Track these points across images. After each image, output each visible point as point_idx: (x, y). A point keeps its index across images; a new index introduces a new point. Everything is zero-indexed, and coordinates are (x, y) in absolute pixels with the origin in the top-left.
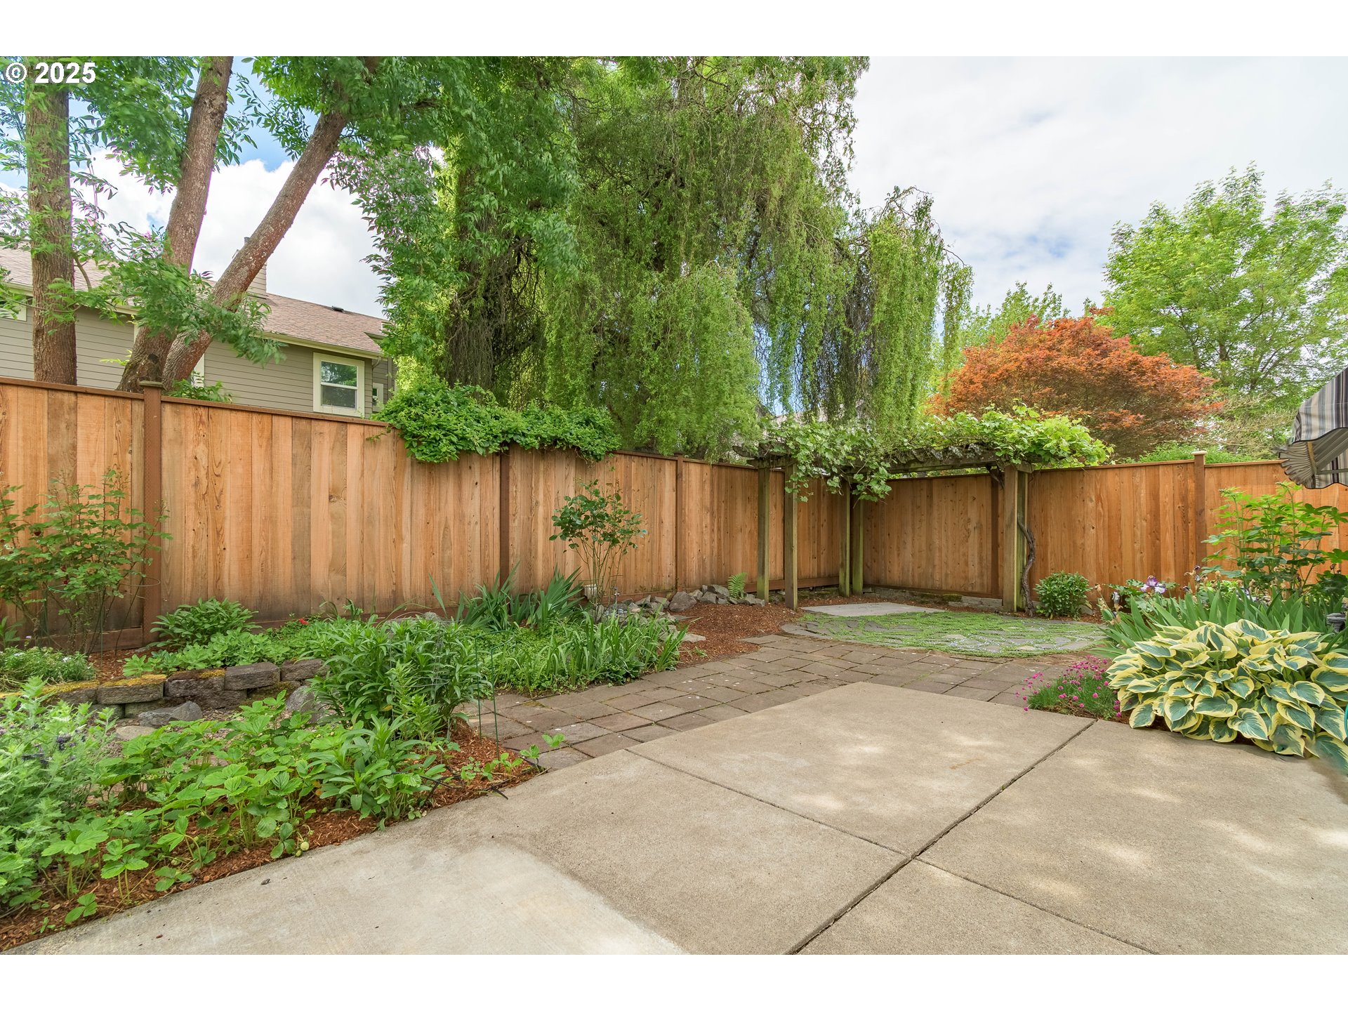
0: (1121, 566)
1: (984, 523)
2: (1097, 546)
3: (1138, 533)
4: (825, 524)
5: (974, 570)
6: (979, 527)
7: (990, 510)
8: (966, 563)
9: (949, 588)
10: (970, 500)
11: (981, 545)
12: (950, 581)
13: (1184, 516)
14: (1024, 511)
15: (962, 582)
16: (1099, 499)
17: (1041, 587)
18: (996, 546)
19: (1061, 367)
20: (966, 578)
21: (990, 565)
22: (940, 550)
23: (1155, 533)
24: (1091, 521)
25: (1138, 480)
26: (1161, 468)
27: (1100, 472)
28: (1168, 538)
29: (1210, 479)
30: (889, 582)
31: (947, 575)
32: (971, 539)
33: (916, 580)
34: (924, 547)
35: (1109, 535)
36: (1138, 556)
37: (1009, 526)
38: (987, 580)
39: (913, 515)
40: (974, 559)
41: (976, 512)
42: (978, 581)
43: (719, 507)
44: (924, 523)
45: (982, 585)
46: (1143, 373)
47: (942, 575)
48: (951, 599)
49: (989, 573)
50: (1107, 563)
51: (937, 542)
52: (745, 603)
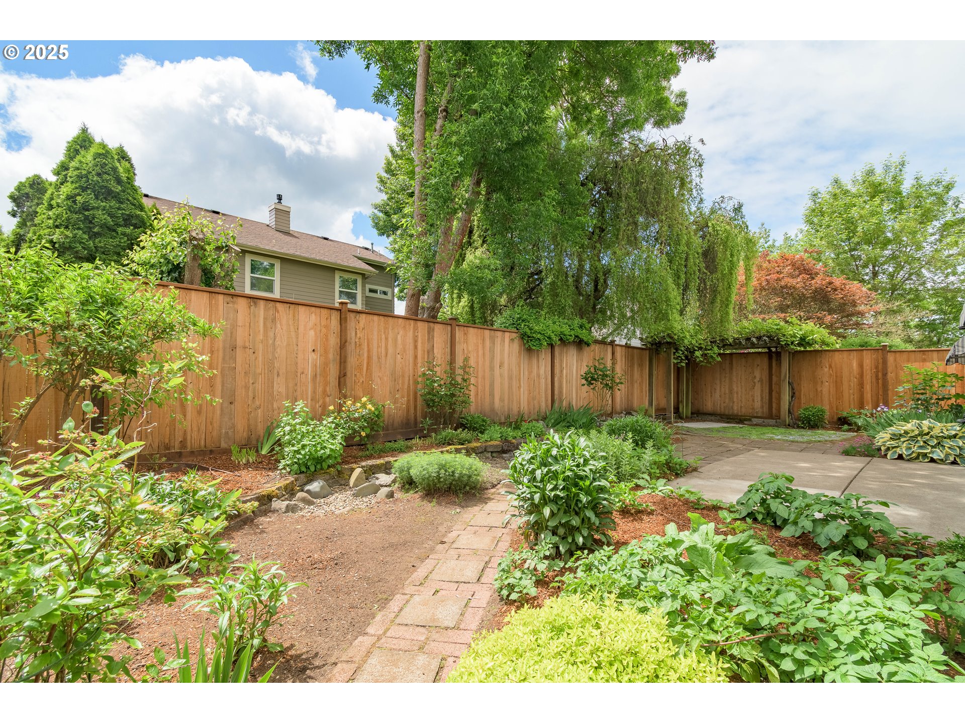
0: (842, 402)
1: (764, 379)
2: (829, 391)
3: (852, 385)
5: (758, 404)
6: (761, 381)
7: (768, 372)
8: (753, 400)
9: (743, 413)
10: (756, 365)
11: (762, 391)
12: (743, 410)
13: (877, 376)
14: (790, 373)
15: (751, 411)
16: (830, 366)
17: (801, 412)
18: (771, 391)
19: (786, 285)
20: (753, 408)
21: (767, 401)
22: (737, 393)
23: (861, 385)
24: (826, 378)
25: (852, 357)
26: (864, 352)
27: (833, 352)
28: (868, 387)
29: (891, 358)
30: (705, 411)
31: (741, 407)
32: (756, 388)
33: (722, 410)
34: (727, 392)
35: (836, 386)
36: (852, 396)
37: (784, 380)
38: (766, 409)
40: (758, 398)
41: (759, 372)
42: (761, 410)
44: (727, 379)
45: (763, 412)
46: (835, 290)
47: (738, 406)
48: (745, 420)
49: (767, 406)
50: (835, 400)
51: (735, 389)
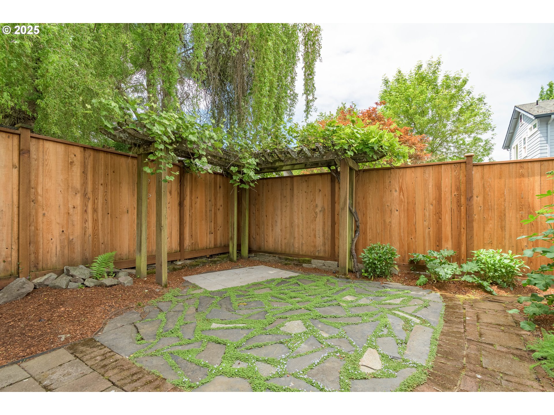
0: (415, 238)
1: (326, 208)
2: (400, 223)
3: (427, 214)
4: (221, 208)
5: (319, 241)
6: (323, 210)
7: (330, 198)
8: (315, 236)
9: (304, 253)
10: (317, 191)
11: (324, 223)
12: (305, 248)
13: (459, 201)
14: (352, 198)
15: (312, 249)
16: (401, 189)
17: (364, 254)
18: (333, 224)
20: (315, 246)
21: (330, 237)
22: (298, 227)
23: (438, 214)
24: (395, 206)
25: (427, 175)
26: (443, 166)
27: (402, 170)
28: (447, 218)
29: (476, 173)
31: (302, 244)
32: (318, 219)
33: (283, 247)
34: (288, 225)
35: (408, 216)
36: (427, 230)
37: (343, 209)
38: (328, 248)
39: (281, 202)
40: (319, 233)
41: (321, 200)
42: (322, 248)
43: (94, 190)
44: (288, 208)
45: (325, 251)
48: (304, 262)
49: (330, 243)
50: (406, 235)
51: (296, 221)
52: (102, 285)
